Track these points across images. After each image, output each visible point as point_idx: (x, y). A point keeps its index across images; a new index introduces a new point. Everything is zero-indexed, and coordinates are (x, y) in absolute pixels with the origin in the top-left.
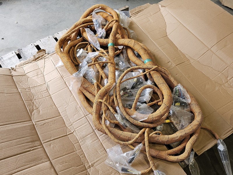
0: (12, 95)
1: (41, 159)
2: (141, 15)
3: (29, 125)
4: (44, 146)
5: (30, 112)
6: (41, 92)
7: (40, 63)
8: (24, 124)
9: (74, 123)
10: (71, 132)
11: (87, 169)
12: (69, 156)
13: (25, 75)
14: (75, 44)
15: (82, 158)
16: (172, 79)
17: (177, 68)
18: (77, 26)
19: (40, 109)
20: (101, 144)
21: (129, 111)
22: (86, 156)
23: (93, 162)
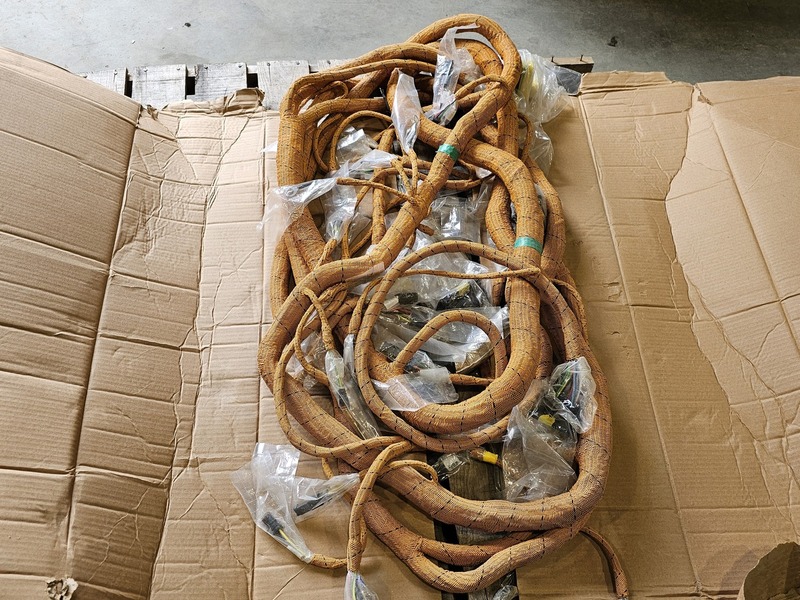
0: (101, 174)
1: (66, 371)
2: (618, 101)
3: (92, 271)
4: (98, 342)
5: (119, 241)
6: (185, 205)
7: (233, 123)
8: (82, 260)
9: (219, 328)
10: (196, 347)
11: (174, 464)
12: (147, 404)
13: (172, 140)
14: (351, 109)
15: (181, 428)
16: (569, 333)
17: (632, 313)
18: (382, 58)
19: (154, 245)
20: (255, 421)
21: (381, 365)
22: (195, 430)
23: (202, 456)
